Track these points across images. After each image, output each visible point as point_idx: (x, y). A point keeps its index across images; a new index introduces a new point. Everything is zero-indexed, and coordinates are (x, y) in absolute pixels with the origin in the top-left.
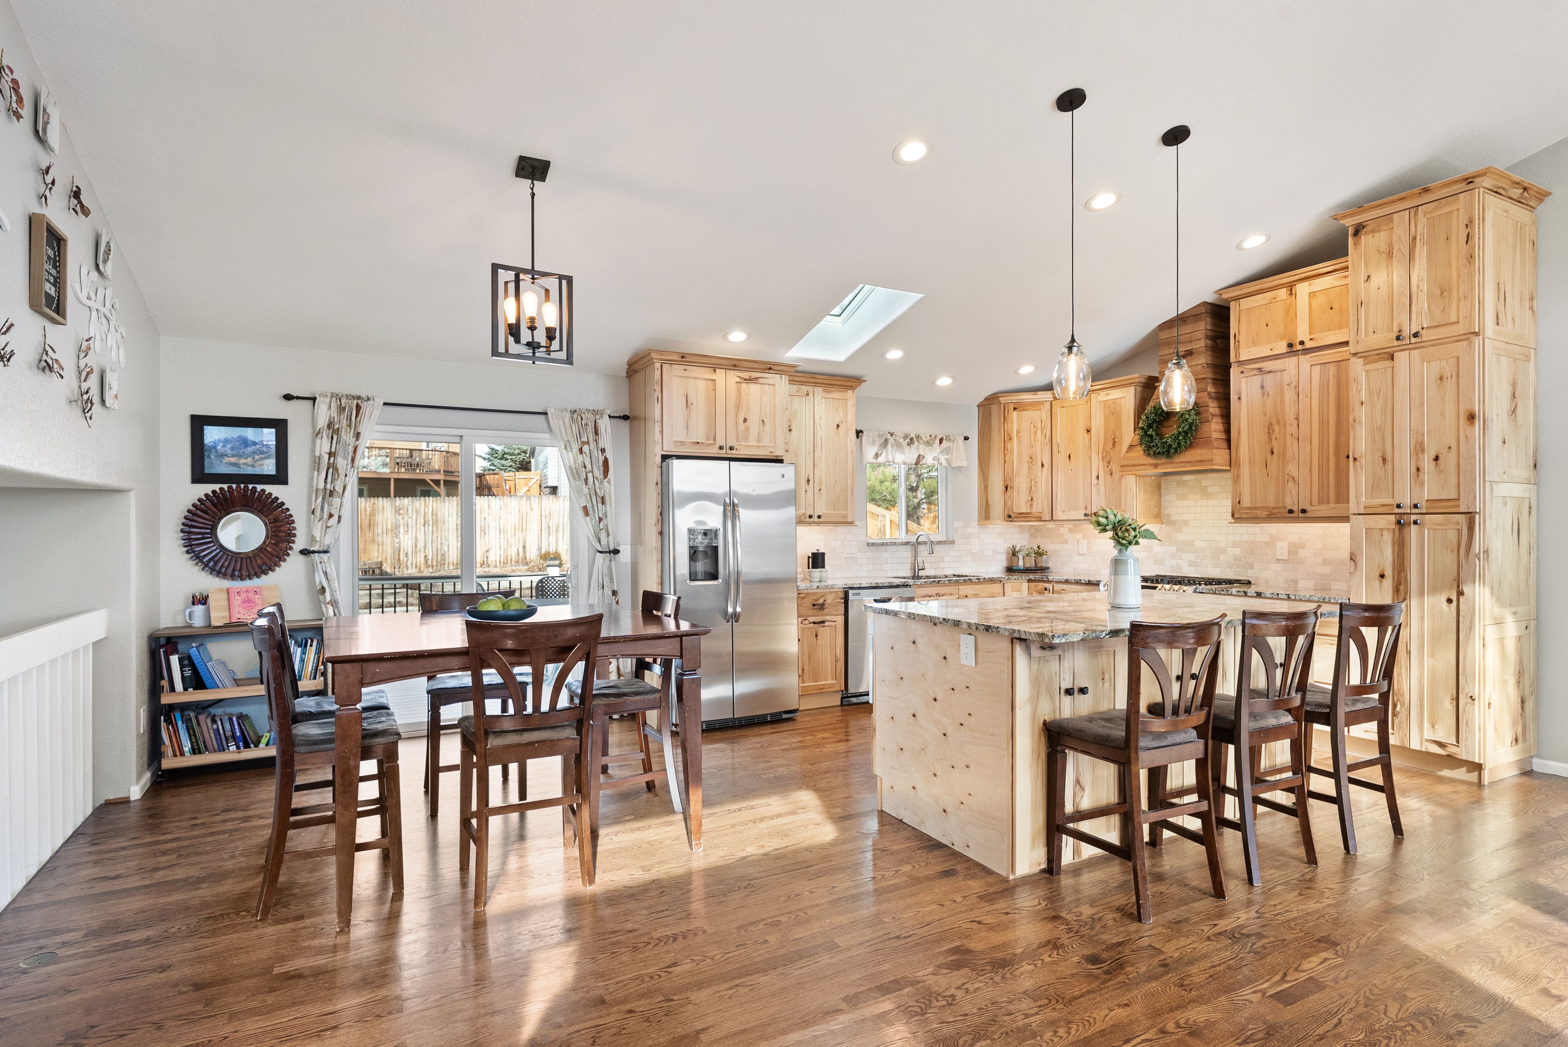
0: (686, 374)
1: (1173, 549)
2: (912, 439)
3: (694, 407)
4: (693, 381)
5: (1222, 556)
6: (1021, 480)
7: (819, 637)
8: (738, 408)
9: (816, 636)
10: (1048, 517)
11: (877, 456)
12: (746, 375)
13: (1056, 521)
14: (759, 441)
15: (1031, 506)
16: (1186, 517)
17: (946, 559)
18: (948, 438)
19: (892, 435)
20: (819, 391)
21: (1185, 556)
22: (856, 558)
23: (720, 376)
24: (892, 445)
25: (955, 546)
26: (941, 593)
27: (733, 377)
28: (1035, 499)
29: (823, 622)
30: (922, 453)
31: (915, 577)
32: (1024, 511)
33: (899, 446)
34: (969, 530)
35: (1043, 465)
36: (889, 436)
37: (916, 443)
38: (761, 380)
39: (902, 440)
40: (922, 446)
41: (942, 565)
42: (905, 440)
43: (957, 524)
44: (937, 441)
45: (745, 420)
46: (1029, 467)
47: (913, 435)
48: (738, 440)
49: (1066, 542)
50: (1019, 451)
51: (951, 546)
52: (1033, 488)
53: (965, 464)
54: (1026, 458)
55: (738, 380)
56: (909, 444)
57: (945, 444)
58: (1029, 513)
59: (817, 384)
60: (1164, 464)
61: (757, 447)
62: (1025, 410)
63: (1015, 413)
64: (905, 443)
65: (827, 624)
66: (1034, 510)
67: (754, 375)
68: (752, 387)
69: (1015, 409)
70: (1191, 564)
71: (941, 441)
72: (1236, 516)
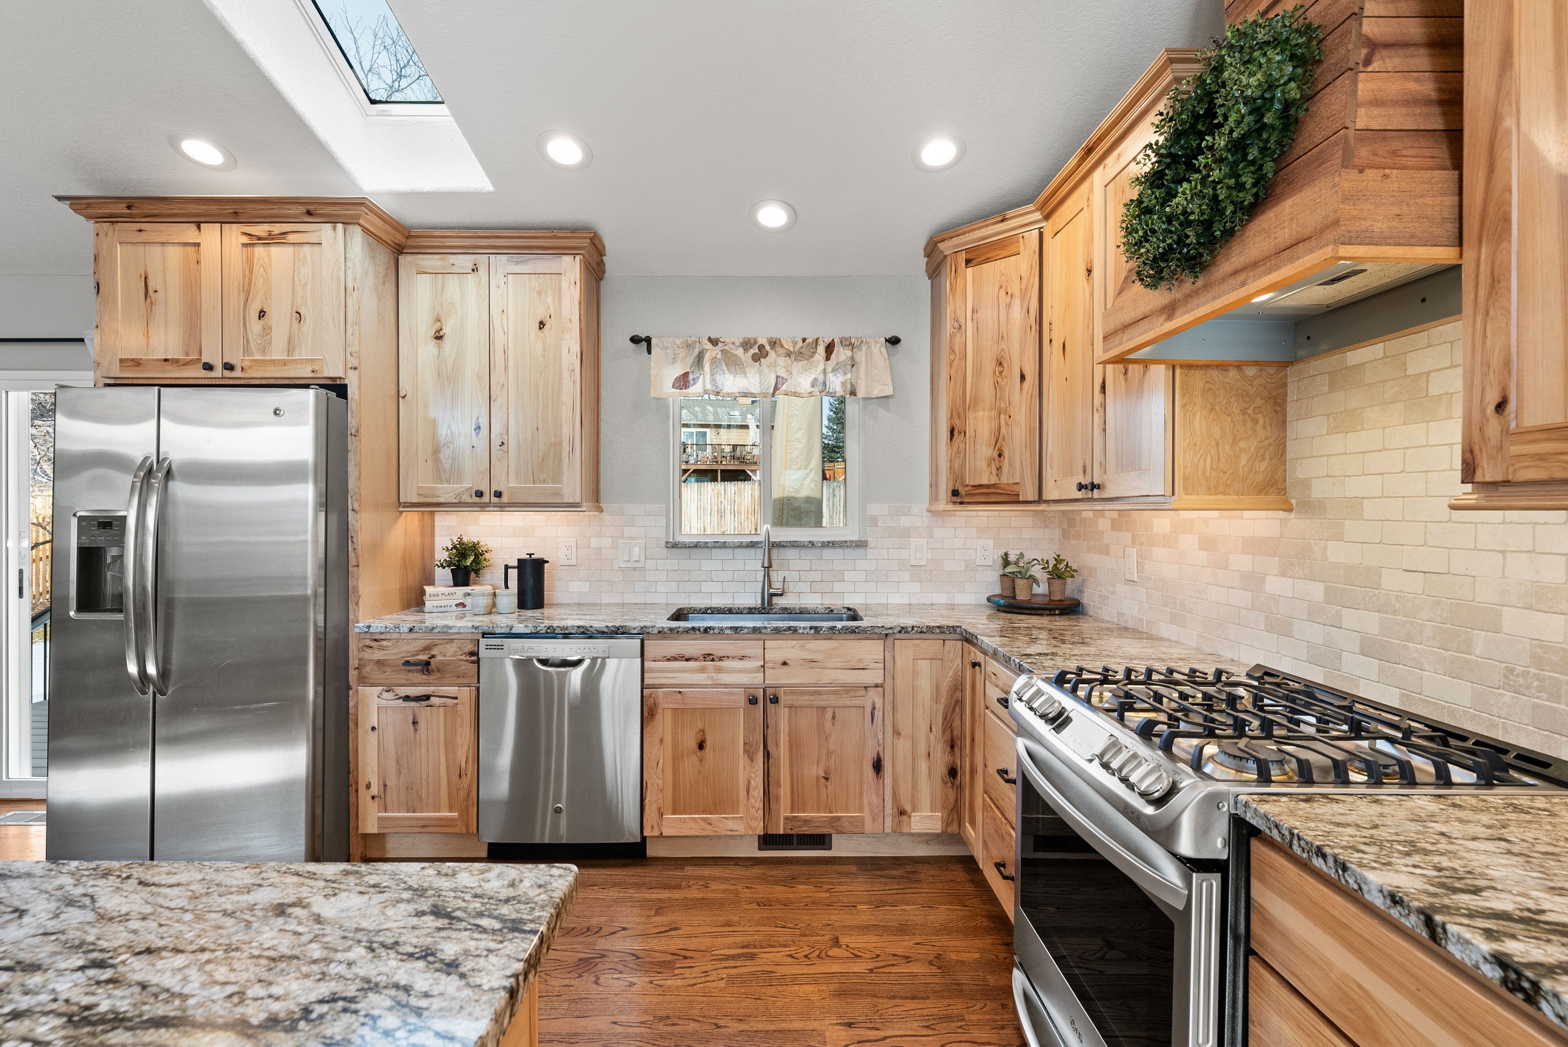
0: (142, 237)
1: (1317, 591)
2: (761, 347)
3: (160, 295)
4: (157, 249)
5: (1480, 640)
6: (980, 414)
7: (422, 725)
8: (247, 292)
9: (415, 723)
10: (1030, 493)
11: (683, 381)
12: (260, 230)
13: (1047, 502)
14: (289, 352)
15: (999, 469)
16: (1355, 487)
17: (848, 576)
18: (848, 343)
19: (714, 342)
20: (500, 261)
21: (1350, 617)
22: (643, 569)
23: (210, 235)
24: (714, 361)
25: (871, 553)
26: (718, 653)
27: (235, 235)
28: (1006, 453)
29: (427, 697)
30: (782, 373)
31: (766, 608)
32: (985, 481)
33: (730, 361)
34: (905, 521)
35: (1023, 377)
36: (709, 346)
37: (772, 353)
38: (292, 238)
39: (740, 352)
40: (782, 361)
41: (838, 587)
42: (746, 351)
43: (875, 509)
44: (821, 349)
45: (262, 314)
46: (996, 385)
47: (762, 341)
48: (247, 350)
49: (1105, 550)
50: (977, 353)
51: (859, 551)
52: (1003, 430)
53: (889, 391)
54: (989, 366)
55: (245, 239)
56: (756, 358)
57: (841, 354)
58: (994, 486)
59: (498, 250)
60: (1189, 297)
61: (284, 363)
62: (987, 260)
63: (970, 271)
64: (745, 357)
65: (434, 700)
66: (1004, 480)
67: (277, 229)
68: (276, 251)
69: (968, 262)
70: (1369, 648)
71: (830, 349)
72: (1487, 472)
